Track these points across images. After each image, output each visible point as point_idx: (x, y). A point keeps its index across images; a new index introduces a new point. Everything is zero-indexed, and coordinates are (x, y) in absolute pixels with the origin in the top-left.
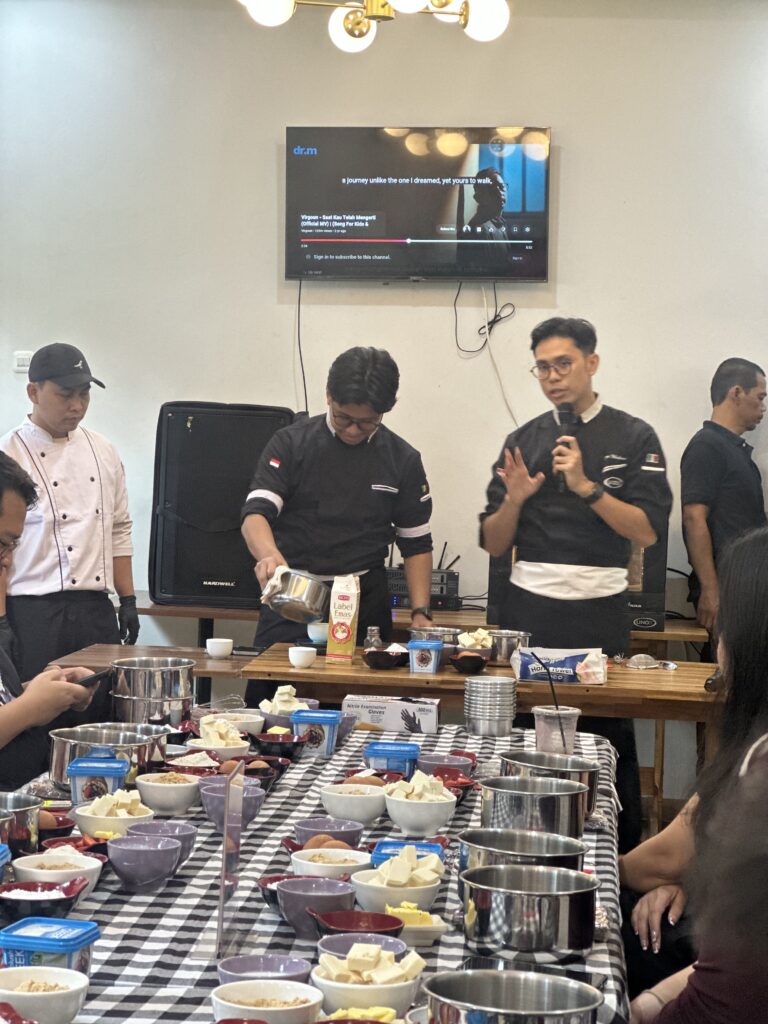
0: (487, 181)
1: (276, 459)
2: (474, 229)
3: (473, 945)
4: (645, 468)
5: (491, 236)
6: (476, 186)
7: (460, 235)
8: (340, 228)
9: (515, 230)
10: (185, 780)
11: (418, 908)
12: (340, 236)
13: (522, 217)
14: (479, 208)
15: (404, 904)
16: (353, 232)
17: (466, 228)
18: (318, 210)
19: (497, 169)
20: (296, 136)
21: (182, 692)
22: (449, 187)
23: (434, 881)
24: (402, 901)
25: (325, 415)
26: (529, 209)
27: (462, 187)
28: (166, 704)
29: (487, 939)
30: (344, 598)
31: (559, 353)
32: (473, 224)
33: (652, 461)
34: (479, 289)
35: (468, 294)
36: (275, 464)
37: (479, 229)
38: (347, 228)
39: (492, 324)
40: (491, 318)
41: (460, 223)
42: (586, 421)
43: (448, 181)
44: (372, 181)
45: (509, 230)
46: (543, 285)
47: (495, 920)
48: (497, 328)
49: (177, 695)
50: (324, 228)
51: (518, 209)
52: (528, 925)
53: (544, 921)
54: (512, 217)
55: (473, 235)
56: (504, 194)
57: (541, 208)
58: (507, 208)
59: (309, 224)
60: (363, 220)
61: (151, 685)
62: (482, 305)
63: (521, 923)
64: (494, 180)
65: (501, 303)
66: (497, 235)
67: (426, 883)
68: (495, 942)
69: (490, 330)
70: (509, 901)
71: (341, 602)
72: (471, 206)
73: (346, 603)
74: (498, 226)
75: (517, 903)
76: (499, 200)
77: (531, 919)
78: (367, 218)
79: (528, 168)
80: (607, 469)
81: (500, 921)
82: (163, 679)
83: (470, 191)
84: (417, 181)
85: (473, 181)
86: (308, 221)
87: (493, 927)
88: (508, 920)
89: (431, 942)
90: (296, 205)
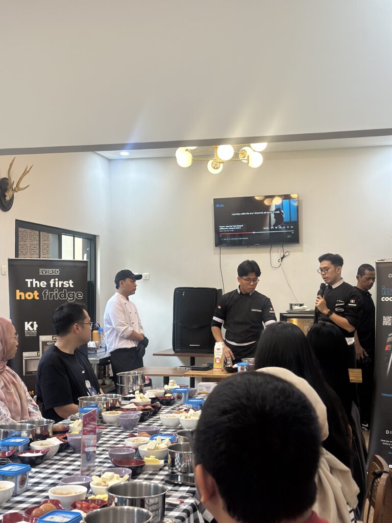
0: (278, 212)
1: (220, 305)
2: (274, 228)
3: (170, 471)
4: (349, 305)
5: (280, 230)
6: (275, 214)
7: (270, 230)
8: (232, 230)
9: (288, 227)
10: (118, 413)
11: (156, 458)
12: (232, 232)
13: (290, 223)
14: (276, 221)
15: (151, 456)
16: (236, 231)
17: (272, 227)
18: (225, 224)
19: (281, 208)
20: (216, 201)
21: (139, 383)
22: (266, 214)
23: (165, 448)
24: (151, 455)
25: (237, 290)
26: (292, 220)
27: (270, 214)
28: (134, 387)
29: (174, 468)
30: (219, 349)
31: (325, 266)
32: (274, 226)
33: (352, 302)
34: (278, 247)
35: (275, 249)
36: (219, 307)
37: (276, 228)
38: (234, 229)
39: (282, 258)
40: (282, 256)
41: (270, 226)
42: (333, 288)
43: (265, 213)
44: (241, 214)
45: (286, 228)
46: (298, 245)
47: (177, 460)
48: (284, 259)
49: (138, 384)
50: (226, 230)
51: (289, 220)
52: (187, 462)
53: (193, 461)
54: (287, 224)
55: (274, 229)
56: (284, 216)
57: (296, 220)
58: (285, 220)
59: (222, 229)
60: (239, 227)
61: (129, 381)
62: (279, 252)
63: (185, 462)
64: (280, 211)
65: (285, 251)
66: (282, 229)
67: (162, 449)
68: (177, 469)
69: (282, 260)
70: (181, 456)
71: (217, 351)
72: (273, 220)
73: (219, 351)
74: (282, 226)
75: (184, 456)
76: (282, 218)
77: (188, 461)
78: (240, 226)
79: (291, 208)
80: (336, 305)
81: (178, 461)
82: (133, 379)
83: (273, 216)
84: (256, 213)
85: (273, 212)
86: (222, 228)
87: (176, 463)
88: (181, 461)
89: (158, 469)
90: (218, 223)
